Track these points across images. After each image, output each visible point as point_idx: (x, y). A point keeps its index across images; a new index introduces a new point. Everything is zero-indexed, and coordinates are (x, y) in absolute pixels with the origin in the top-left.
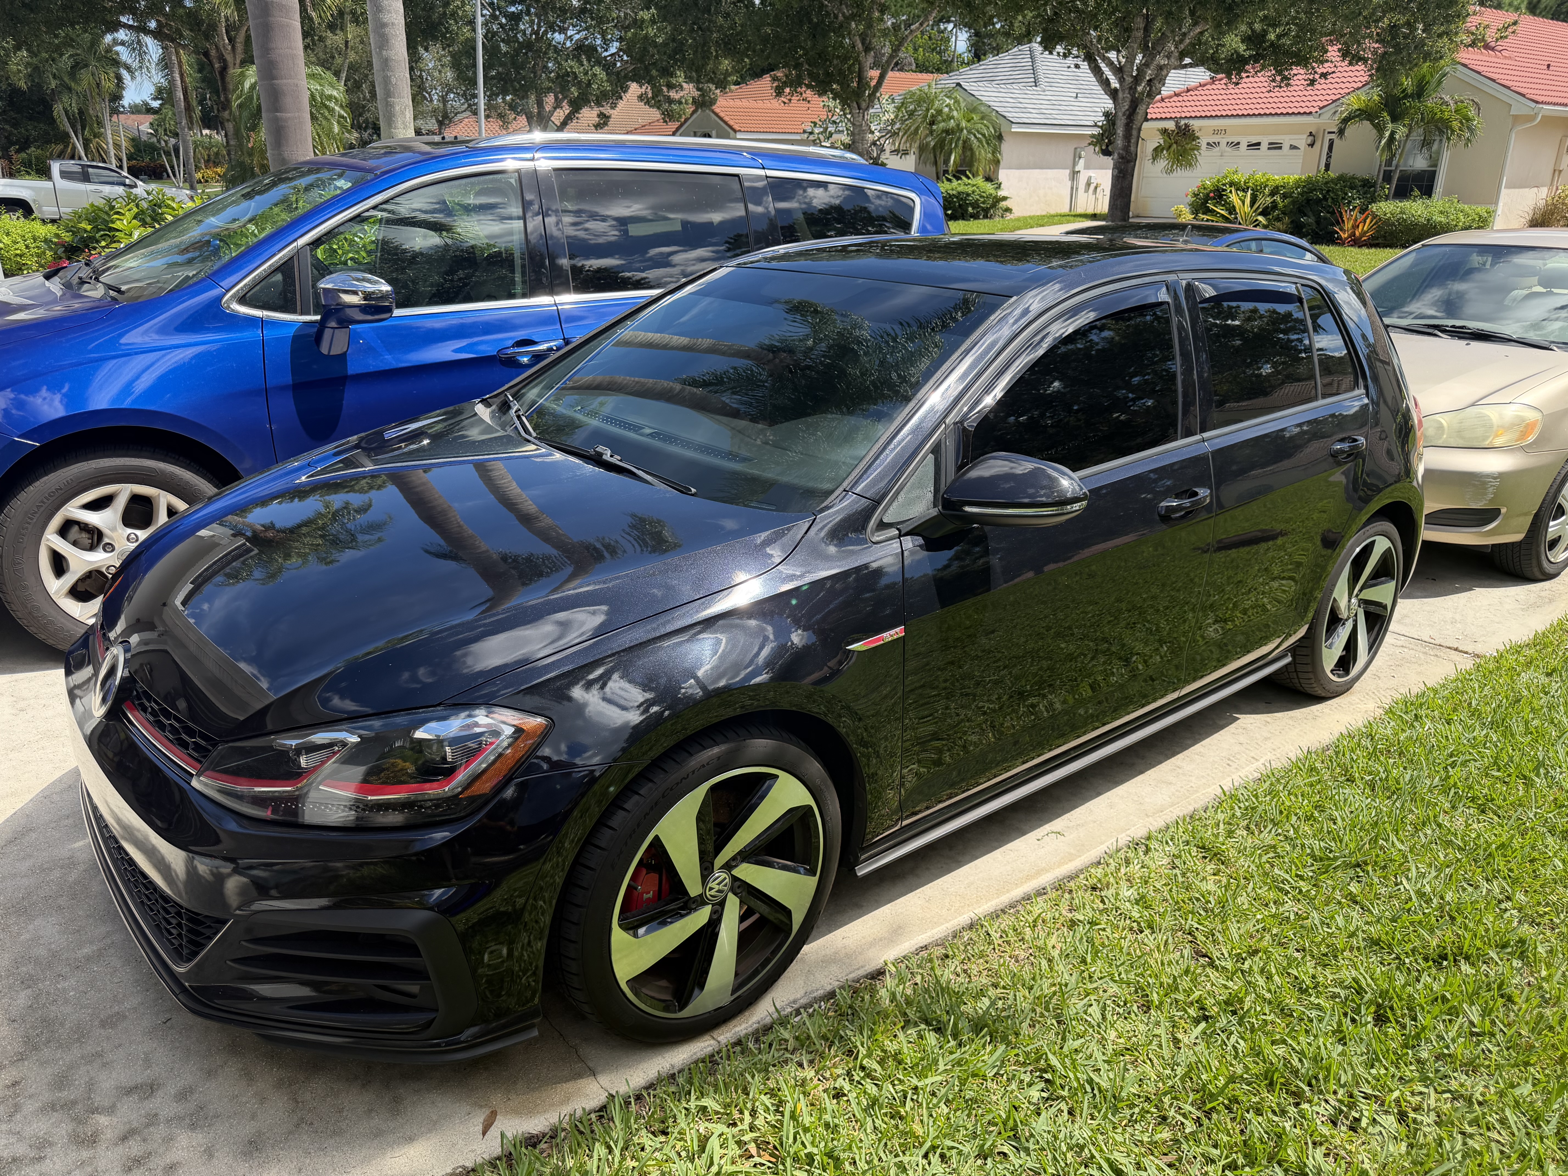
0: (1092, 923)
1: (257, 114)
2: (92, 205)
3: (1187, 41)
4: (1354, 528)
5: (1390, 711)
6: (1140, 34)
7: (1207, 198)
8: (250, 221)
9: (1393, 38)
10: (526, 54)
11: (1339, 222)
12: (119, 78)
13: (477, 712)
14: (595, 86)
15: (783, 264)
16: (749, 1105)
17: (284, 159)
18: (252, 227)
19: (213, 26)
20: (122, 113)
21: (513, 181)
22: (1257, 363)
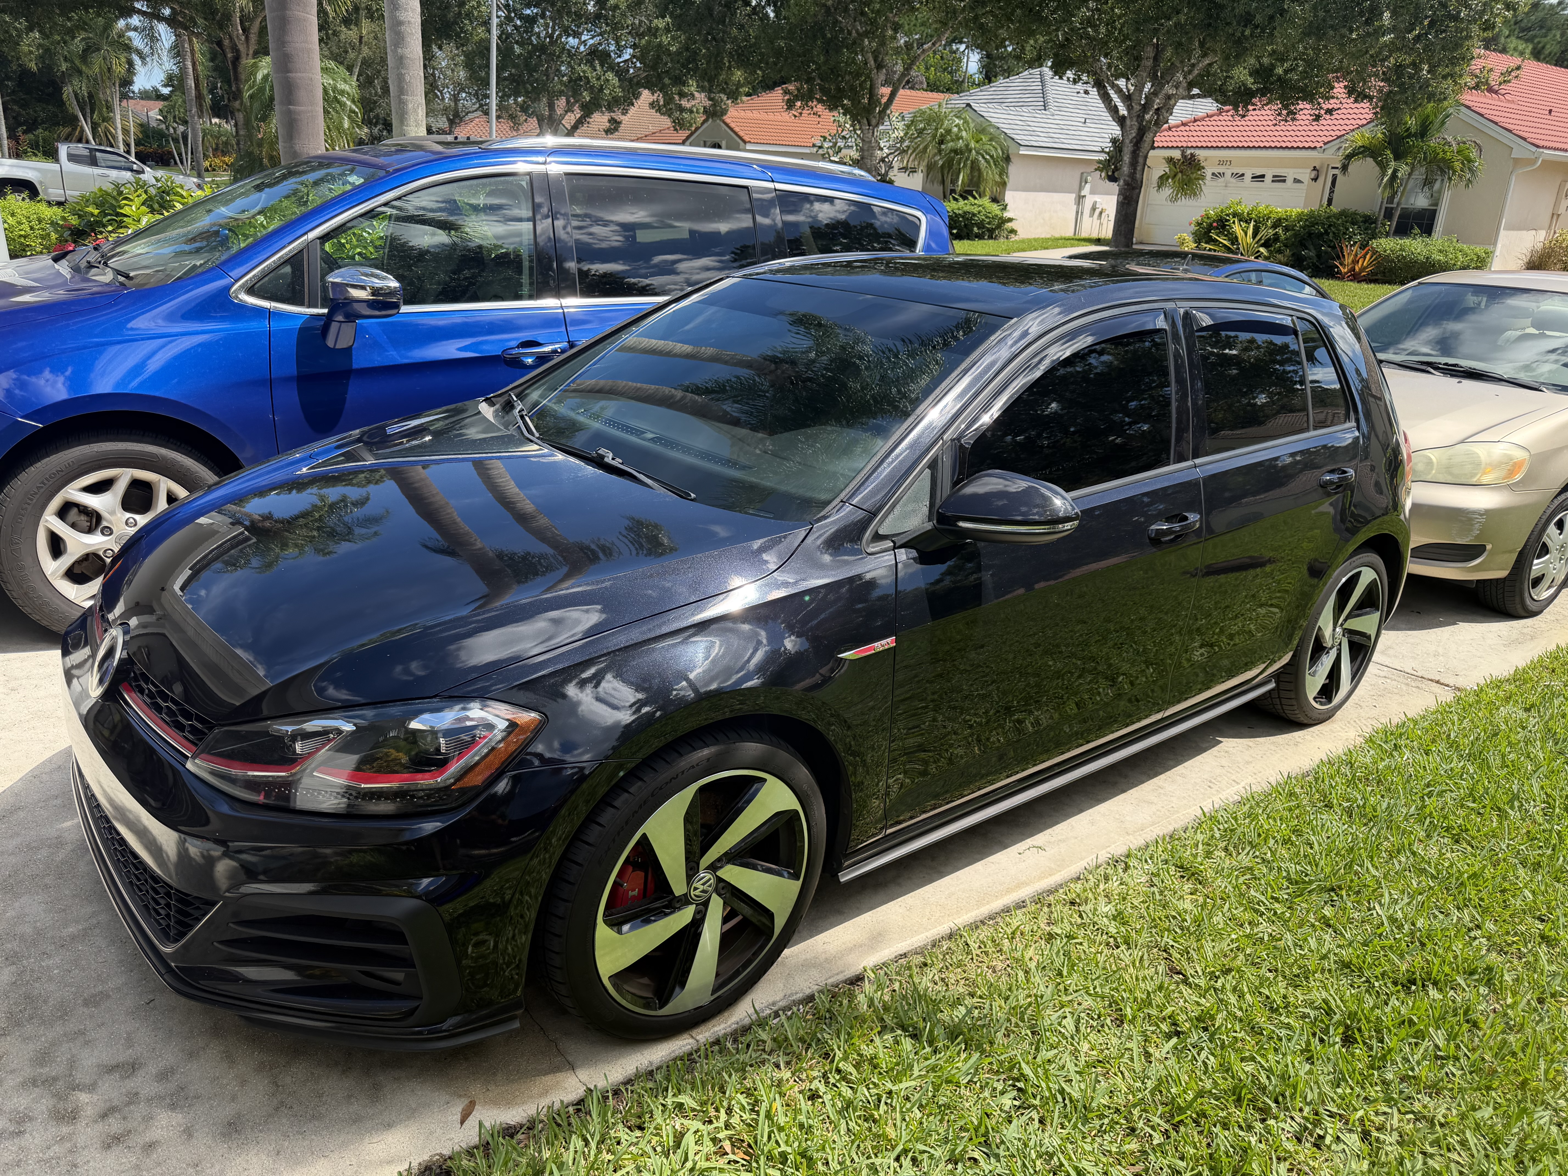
0: (1070, 937)
1: (269, 105)
2: (101, 190)
3: (1196, 72)
4: (1341, 558)
5: (1370, 740)
6: (1149, 63)
7: (1210, 227)
8: (259, 213)
9: (1398, 78)
10: (539, 56)
11: (1340, 257)
12: (131, 63)
13: (472, 705)
14: (607, 92)
15: (788, 277)
16: (725, 1104)
17: (295, 152)
18: (261, 218)
19: (227, 17)
20: (132, 98)
21: (524, 184)
22: (1252, 392)
